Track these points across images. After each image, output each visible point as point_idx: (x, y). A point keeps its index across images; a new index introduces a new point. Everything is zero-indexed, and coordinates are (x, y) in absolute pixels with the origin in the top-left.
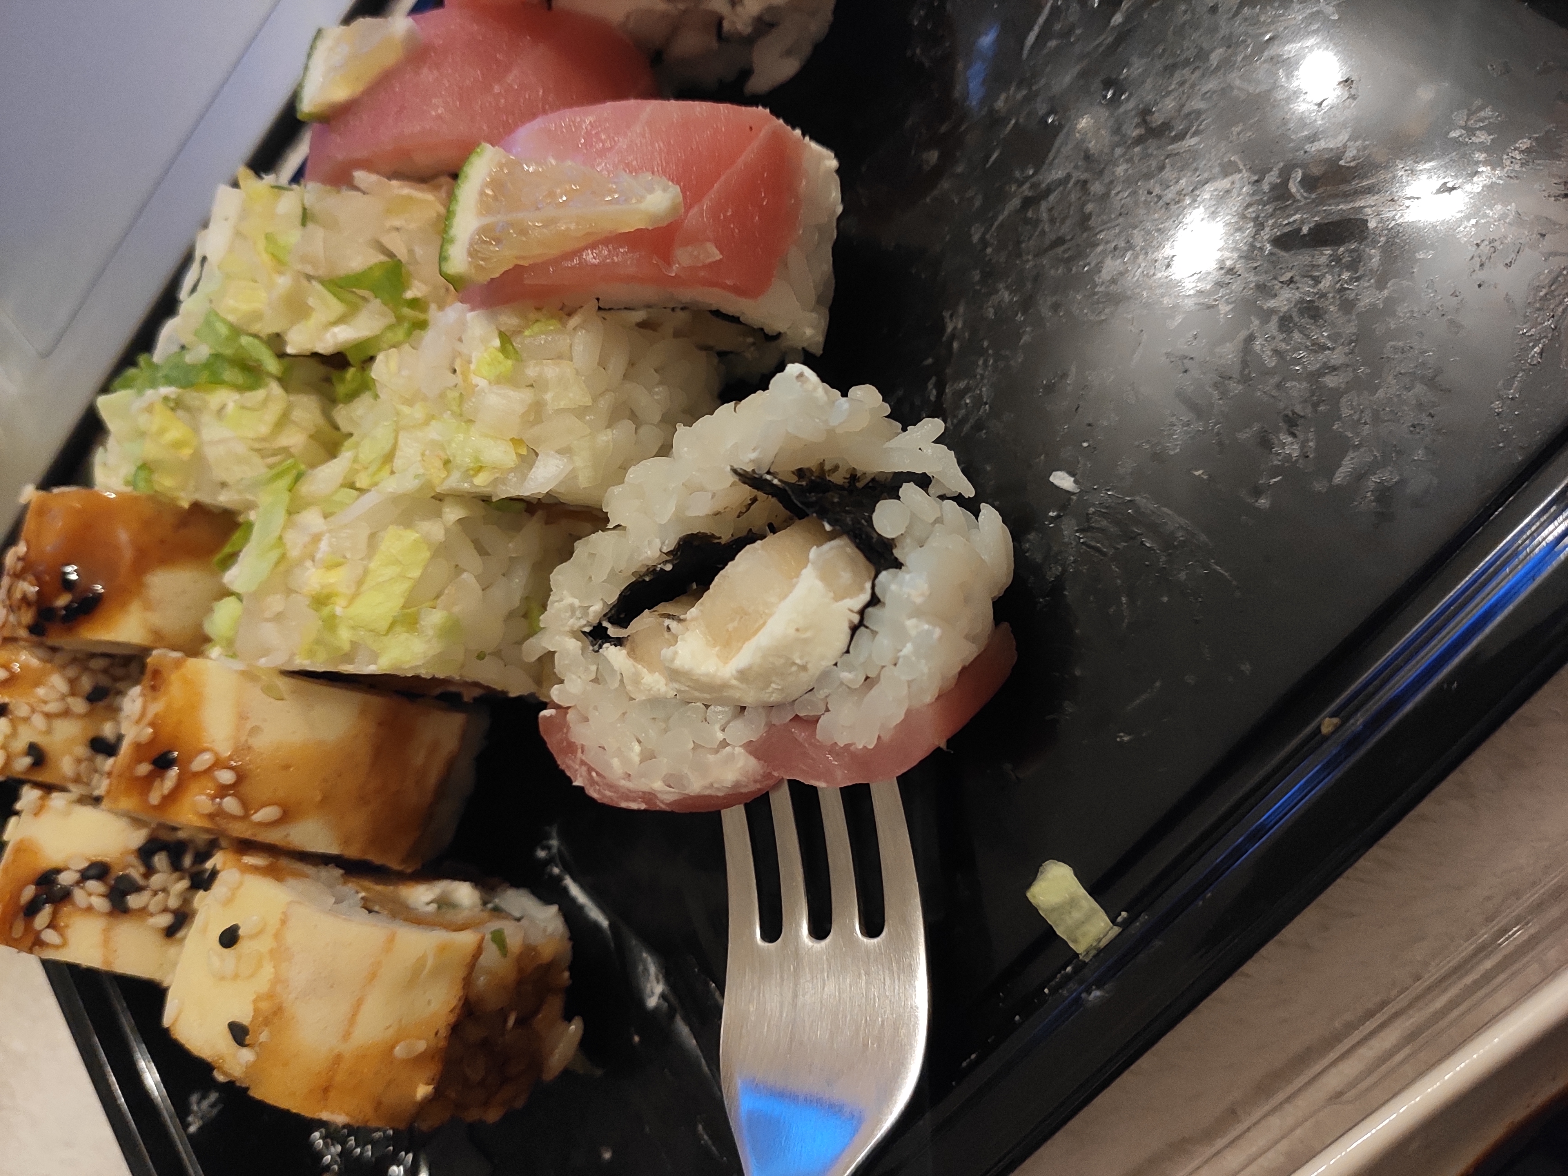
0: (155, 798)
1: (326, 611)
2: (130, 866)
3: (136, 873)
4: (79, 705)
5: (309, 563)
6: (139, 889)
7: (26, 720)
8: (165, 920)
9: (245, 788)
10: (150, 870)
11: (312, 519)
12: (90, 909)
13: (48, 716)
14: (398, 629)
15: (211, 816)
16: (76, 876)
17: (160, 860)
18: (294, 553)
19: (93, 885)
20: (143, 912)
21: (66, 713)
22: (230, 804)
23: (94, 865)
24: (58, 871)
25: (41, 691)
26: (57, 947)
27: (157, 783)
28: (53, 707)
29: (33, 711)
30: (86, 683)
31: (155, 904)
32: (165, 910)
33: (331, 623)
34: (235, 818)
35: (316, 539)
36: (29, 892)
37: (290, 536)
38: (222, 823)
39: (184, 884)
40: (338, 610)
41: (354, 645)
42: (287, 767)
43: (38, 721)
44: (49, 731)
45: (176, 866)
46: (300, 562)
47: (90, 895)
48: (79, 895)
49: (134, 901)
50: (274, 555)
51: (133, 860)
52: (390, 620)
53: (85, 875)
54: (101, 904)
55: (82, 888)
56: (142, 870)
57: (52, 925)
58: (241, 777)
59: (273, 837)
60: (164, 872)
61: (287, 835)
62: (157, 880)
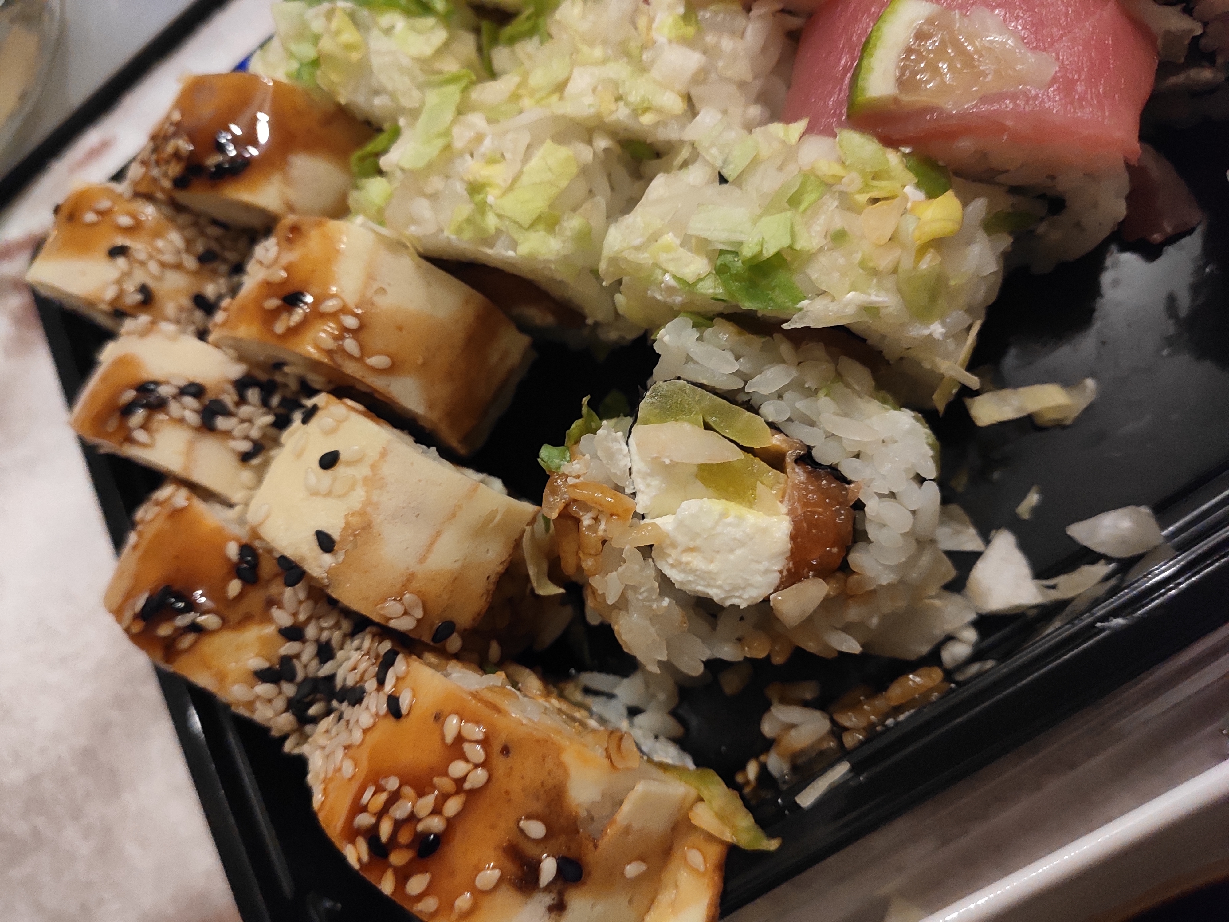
0: (280, 327)
1: (478, 198)
2: (224, 392)
3: (229, 399)
4: (190, 262)
5: (468, 157)
6: (227, 413)
7: (143, 264)
8: (245, 446)
9: (363, 335)
10: (242, 400)
11: (477, 120)
12: (181, 421)
13: (163, 265)
14: (541, 227)
15: (330, 353)
16: (174, 391)
17: (253, 395)
18: (459, 144)
19: (189, 400)
20: (227, 434)
21: (178, 266)
22: (350, 345)
23: (192, 385)
24: (157, 383)
25: (160, 244)
26: (144, 445)
27: (284, 316)
28: (168, 258)
29: (151, 257)
30: (200, 247)
31: (239, 429)
32: (247, 438)
33: (482, 208)
34: (351, 357)
35: (479, 138)
36: (130, 395)
37: (456, 131)
38: (339, 359)
39: (269, 419)
40: (490, 199)
41: (499, 231)
42: (400, 329)
43: (153, 267)
44: (160, 278)
45: (265, 403)
46: (461, 154)
47: (184, 408)
48: (174, 408)
49: (221, 423)
50: (440, 143)
51: (230, 388)
52: (534, 216)
53: (183, 391)
54: (193, 418)
55: (179, 402)
56: (236, 398)
57: (144, 426)
58: (362, 327)
59: (378, 383)
60: (255, 406)
61: (388, 386)
62: (245, 411)
